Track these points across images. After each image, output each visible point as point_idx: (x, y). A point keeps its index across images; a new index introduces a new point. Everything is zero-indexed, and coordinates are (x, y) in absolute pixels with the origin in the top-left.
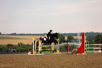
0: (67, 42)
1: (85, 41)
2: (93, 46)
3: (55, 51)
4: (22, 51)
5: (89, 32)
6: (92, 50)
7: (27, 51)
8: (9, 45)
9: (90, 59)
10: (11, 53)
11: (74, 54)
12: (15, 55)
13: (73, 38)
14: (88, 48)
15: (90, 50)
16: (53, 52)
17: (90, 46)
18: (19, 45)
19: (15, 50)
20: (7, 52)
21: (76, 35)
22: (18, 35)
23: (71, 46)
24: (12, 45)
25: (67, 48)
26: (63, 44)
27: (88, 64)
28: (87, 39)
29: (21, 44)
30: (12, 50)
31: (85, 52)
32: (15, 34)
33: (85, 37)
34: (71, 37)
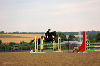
0: (69, 40)
1: (86, 40)
2: (94, 44)
3: (57, 49)
4: (24, 49)
5: (90, 31)
6: (93, 48)
7: (29, 49)
8: (11, 44)
9: (91, 57)
10: (14, 51)
11: (75, 52)
12: (17, 53)
13: (74, 37)
14: (89, 46)
15: (90, 48)
16: (55, 50)
17: (91, 44)
18: (21, 43)
19: (17, 48)
20: (10, 50)
21: (77, 33)
22: (20, 33)
23: (73, 44)
24: (14, 44)
25: (68, 47)
26: (64, 42)
27: (89, 62)
28: (88, 38)
29: (23, 42)
30: (15, 48)
31: (86, 50)
32: (17, 33)
33: (86, 36)
34: (72, 36)
